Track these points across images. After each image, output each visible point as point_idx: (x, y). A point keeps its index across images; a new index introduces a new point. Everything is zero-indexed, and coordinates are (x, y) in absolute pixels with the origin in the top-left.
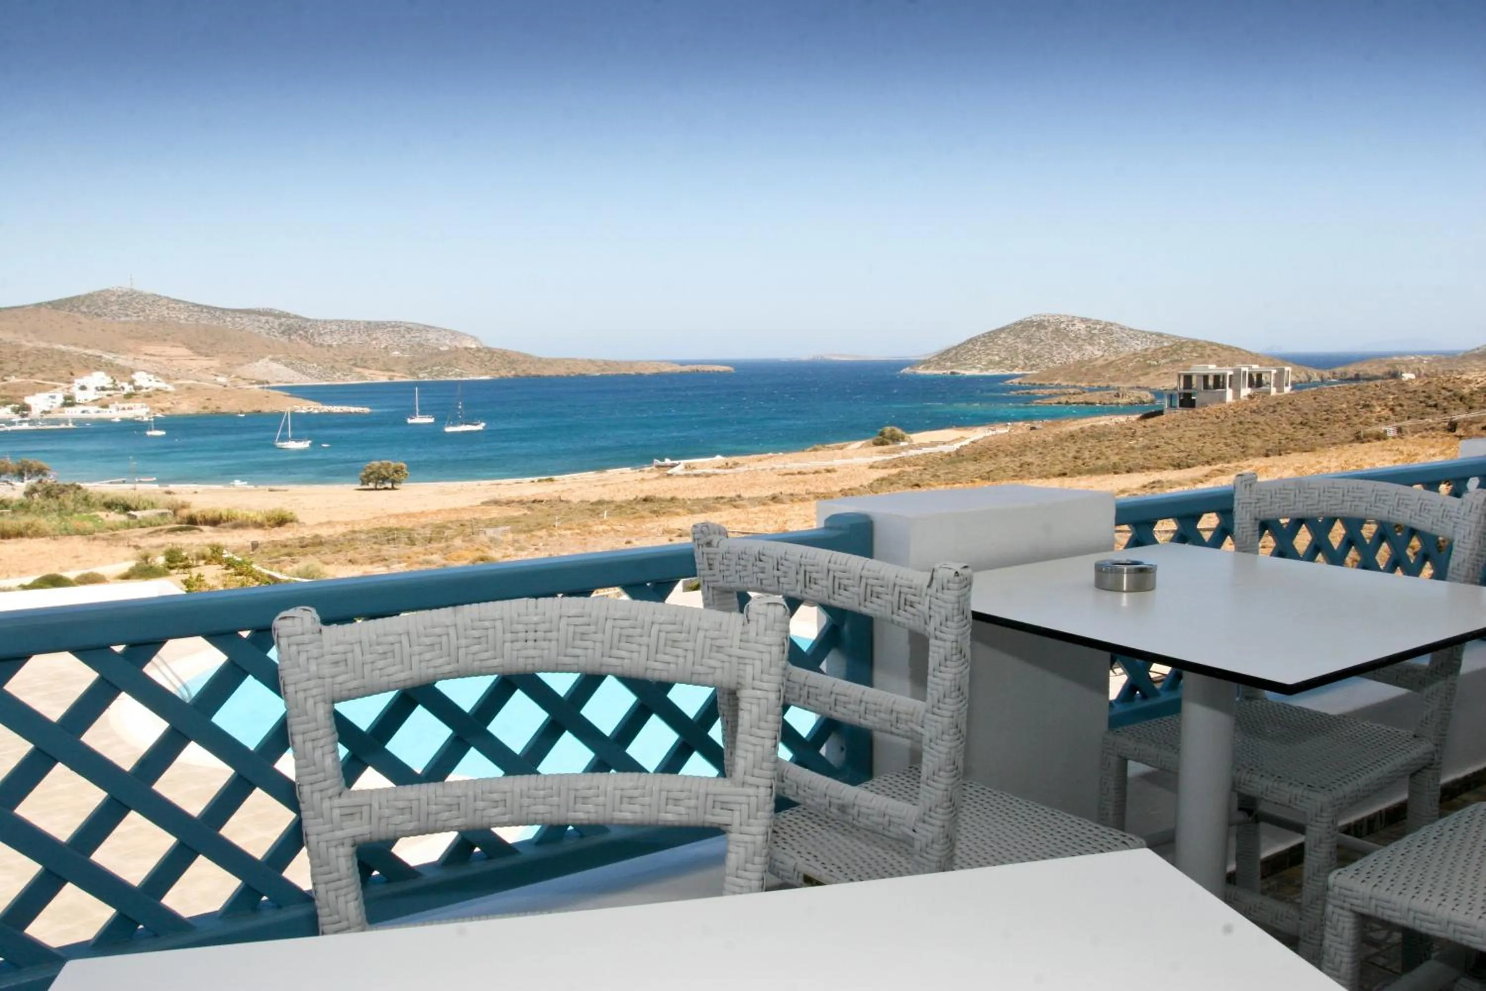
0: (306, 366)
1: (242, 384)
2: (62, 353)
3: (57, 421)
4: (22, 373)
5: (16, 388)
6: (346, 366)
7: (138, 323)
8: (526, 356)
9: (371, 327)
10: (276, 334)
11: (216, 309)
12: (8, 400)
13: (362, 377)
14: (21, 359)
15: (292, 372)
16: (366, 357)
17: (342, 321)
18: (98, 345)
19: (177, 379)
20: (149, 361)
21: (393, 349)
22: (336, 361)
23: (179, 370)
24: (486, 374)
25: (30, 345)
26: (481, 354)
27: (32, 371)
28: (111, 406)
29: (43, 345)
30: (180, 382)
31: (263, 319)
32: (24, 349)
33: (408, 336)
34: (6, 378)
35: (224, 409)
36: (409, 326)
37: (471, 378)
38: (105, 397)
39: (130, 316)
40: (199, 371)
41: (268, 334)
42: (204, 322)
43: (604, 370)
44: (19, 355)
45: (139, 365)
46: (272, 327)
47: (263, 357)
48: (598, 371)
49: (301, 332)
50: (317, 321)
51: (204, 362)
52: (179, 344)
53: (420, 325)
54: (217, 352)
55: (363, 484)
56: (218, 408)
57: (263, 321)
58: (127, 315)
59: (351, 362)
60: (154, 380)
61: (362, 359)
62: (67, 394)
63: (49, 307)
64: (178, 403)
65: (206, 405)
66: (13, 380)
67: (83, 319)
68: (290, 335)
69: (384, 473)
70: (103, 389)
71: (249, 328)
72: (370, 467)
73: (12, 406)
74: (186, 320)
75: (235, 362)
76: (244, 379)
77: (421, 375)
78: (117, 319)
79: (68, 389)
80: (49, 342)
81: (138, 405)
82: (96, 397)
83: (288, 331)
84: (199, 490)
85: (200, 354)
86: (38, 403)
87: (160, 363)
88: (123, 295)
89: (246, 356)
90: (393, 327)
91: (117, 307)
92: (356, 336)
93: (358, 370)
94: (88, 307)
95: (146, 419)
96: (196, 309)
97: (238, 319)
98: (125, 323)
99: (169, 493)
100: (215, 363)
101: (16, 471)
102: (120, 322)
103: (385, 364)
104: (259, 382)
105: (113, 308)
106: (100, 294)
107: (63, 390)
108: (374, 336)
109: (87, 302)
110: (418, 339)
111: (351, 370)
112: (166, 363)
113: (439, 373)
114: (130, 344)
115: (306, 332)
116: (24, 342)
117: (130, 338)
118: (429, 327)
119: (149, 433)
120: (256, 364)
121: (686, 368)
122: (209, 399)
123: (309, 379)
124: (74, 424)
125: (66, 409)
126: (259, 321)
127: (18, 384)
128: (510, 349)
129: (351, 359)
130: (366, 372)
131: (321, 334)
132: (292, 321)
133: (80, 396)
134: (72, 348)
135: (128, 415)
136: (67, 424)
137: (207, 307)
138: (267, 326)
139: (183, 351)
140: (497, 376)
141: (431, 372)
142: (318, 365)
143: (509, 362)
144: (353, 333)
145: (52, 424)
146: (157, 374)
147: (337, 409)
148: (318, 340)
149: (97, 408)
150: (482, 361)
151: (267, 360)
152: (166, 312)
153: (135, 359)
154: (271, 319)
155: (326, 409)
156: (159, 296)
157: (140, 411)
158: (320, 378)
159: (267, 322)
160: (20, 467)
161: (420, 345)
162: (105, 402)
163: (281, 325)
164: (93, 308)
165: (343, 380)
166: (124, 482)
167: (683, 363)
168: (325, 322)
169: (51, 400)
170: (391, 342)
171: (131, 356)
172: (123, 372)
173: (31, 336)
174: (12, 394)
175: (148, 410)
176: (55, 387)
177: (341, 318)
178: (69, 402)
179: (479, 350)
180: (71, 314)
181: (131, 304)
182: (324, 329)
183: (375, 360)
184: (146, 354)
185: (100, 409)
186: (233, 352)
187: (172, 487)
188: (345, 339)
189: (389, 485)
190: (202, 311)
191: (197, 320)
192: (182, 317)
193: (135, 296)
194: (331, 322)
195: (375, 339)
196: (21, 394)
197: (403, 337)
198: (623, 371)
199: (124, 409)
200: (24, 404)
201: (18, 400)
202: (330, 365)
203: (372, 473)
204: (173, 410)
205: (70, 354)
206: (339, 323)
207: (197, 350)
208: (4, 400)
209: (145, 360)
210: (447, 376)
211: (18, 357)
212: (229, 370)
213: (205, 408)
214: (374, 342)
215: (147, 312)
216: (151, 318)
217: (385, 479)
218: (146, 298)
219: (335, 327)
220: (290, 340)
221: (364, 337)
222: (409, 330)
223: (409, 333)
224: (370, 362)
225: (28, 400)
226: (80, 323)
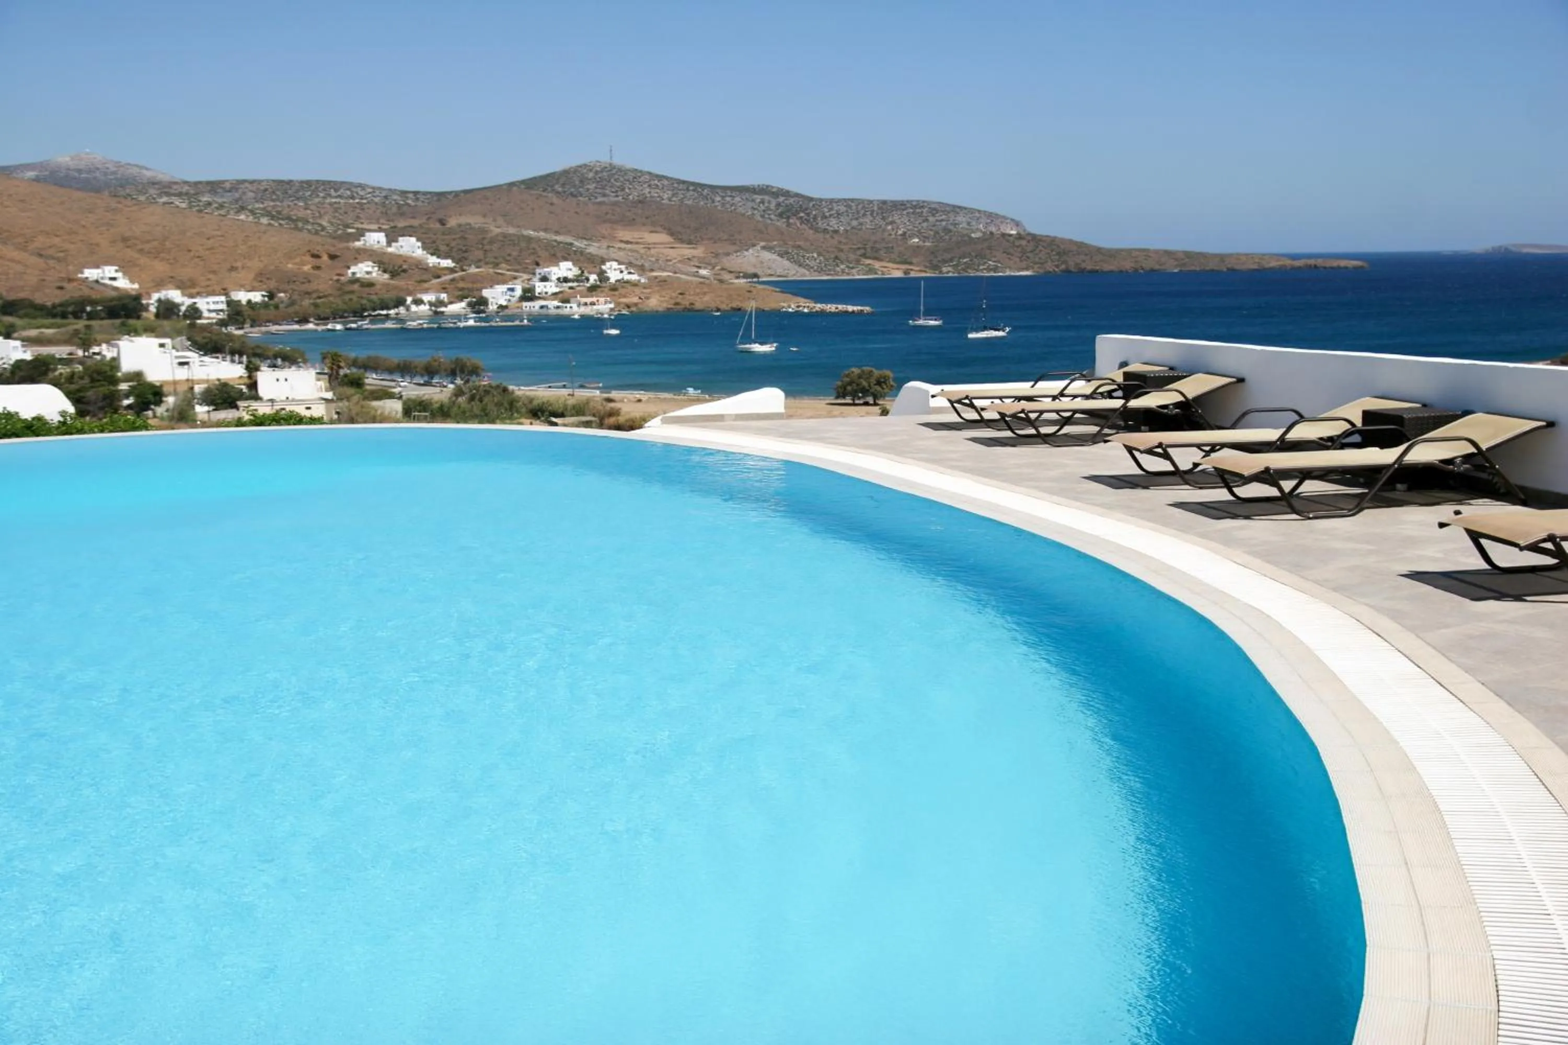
0: (803, 257)
1: (726, 276)
2: (529, 239)
3: (511, 318)
4: (487, 263)
5: (475, 279)
6: (852, 257)
7: (615, 204)
8: (1081, 245)
9: (887, 208)
10: (772, 217)
11: (703, 186)
12: (466, 292)
13: (872, 270)
14: (487, 247)
15: (786, 263)
16: (877, 246)
17: (852, 200)
18: (569, 231)
19: (652, 270)
20: (624, 249)
21: (911, 237)
22: (842, 250)
23: (657, 260)
24: (1027, 269)
25: (499, 230)
26: (1024, 243)
27: (496, 261)
28: (572, 300)
29: (512, 230)
30: (655, 274)
31: (758, 198)
32: (490, 235)
33: (931, 219)
34: (465, 267)
35: (698, 306)
36: (933, 206)
37: (1008, 273)
38: (567, 289)
39: (608, 196)
40: (680, 261)
41: (762, 216)
42: (690, 202)
43: (1184, 265)
44: (485, 242)
45: (613, 253)
46: (768, 209)
47: (754, 245)
48: (1176, 266)
49: (802, 214)
50: (821, 200)
51: (687, 251)
52: (659, 229)
53: (948, 205)
54: (702, 239)
55: (837, 398)
56: (692, 304)
57: (758, 200)
58: (604, 195)
59: (859, 252)
60: (626, 272)
61: (872, 248)
62: (527, 286)
63: (523, 186)
64: (647, 298)
65: (678, 300)
66: (473, 270)
67: (555, 200)
68: (788, 218)
69: (865, 383)
70: (566, 280)
71: (741, 210)
72: (847, 376)
73: (469, 300)
74: (670, 200)
75: (721, 251)
76: (731, 272)
77: (944, 270)
78: (593, 200)
79: (529, 280)
80: (519, 227)
81: (602, 300)
82: (557, 290)
83: (786, 213)
84: (644, 398)
85: (682, 241)
86: (497, 296)
87: (637, 251)
88: (602, 171)
89: (734, 244)
90: (915, 207)
91: (594, 185)
92: (868, 219)
93: (868, 261)
94: (563, 185)
95: (606, 316)
96: (681, 186)
97: (728, 199)
98: (600, 203)
99: (610, 400)
100: (699, 252)
101: (449, 370)
102: (595, 203)
103: (900, 254)
104: (746, 276)
105: (589, 187)
106: (576, 170)
107: (523, 281)
108: (890, 219)
109: (562, 181)
110: (944, 223)
111: (858, 262)
112: (642, 251)
113: (968, 266)
114: (604, 229)
115: (808, 215)
116: (492, 228)
117: (605, 222)
118: (959, 207)
119: (606, 332)
120: (746, 253)
121: (1297, 263)
122: (681, 294)
123: (807, 273)
124: (529, 320)
125: (525, 304)
126: (753, 201)
127: (475, 275)
128: (1060, 235)
129: (859, 248)
130: (877, 265)
131: (826, 217)
132: (791, 200)
133: (540, 287)
134: (542, 234)
135: (588, 311)
136: (522, 321)
137: (693, 184)
138: (762, 207)
139: (663, 237)
140: (1041, 271)
141: (957, 265)
142: (819, 254)
143: (1058, 254)
144: (864, 215)
145: (506, 321)
146: (630, 264)
147: (831, 308)
148: (821, 224)
149: (556, 303)
150: (1024, 252)
151: (758, 248)
152: (648, 190)
153: (609, 247)
154: (767, 198)
155: (819, 307)
156: (641, 171)
157: (603, 307)
158: (820, 271)
159: (762, 202)
160: (453, 366)
161: (947, 230)
162: (566, 296)
163: (778, 205)
164: (568, 187)
165: (848, 274)
166: (564, 387)
167: (1294, 257)
168: (832, 201)
169: (509, 293)
170: (910, 227)
171: (605, 244)
172: (593, 262)
173: (500, 221)
174: (470, 286)
175: (612, 306)
176: (515, 278)
177: (851, 197)
178: (529, 295)
179: (1019, 237)
180: (545, 194)
181: (609, 181)
182: (831, 209)
183: (889, 250)
184: (622, 241)
185: (560, 304)
186: (719, 239)
187: (614, 394)
188: (855, 223)
189: (870, 400)
190: (688, 190)
191: (682, 200)
192: (666, 196)
193: (614, 171)
194: (839, 201)
195: (892, 223)
196: (478, 285)
197: (927, 220)
198: (1211, 266)
199: (586, 304)
200: (482, 297)
201: (476, 293)
202: (833, 256)
203: (850, 383)
204: (640, 306)
205: (539, 240)
206: (847, 202)
207: (678, 236)
208: (460, 293)
209: (620, 248)
210: (977, 270)
211: (483, 244)
212: (713, 261)
213: (677, 304)
214: (889, 227)
215: (627, 190)
216: (631, 197)
217: (865, 392)
218: (626, 174)
219: (842, 209)
220: (789, 225)
221: (878, 220)
222: (934, 211)
223: (933, 215)
224: (882, 252)
225: (486, 293)
226: (552, 204)
